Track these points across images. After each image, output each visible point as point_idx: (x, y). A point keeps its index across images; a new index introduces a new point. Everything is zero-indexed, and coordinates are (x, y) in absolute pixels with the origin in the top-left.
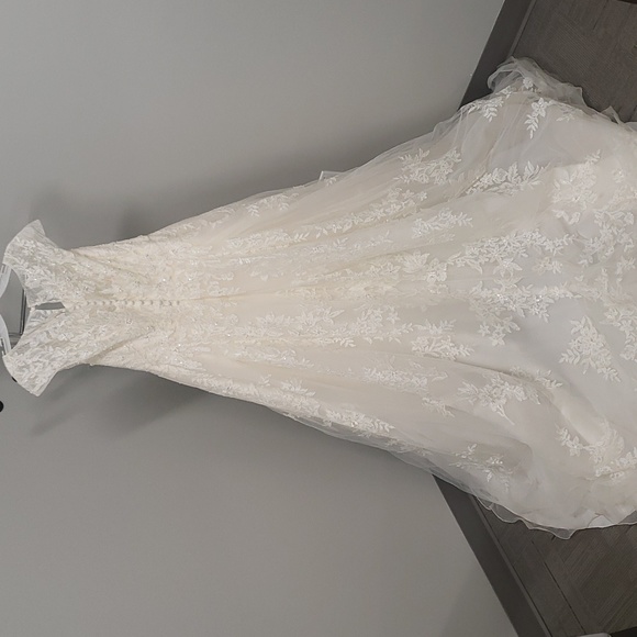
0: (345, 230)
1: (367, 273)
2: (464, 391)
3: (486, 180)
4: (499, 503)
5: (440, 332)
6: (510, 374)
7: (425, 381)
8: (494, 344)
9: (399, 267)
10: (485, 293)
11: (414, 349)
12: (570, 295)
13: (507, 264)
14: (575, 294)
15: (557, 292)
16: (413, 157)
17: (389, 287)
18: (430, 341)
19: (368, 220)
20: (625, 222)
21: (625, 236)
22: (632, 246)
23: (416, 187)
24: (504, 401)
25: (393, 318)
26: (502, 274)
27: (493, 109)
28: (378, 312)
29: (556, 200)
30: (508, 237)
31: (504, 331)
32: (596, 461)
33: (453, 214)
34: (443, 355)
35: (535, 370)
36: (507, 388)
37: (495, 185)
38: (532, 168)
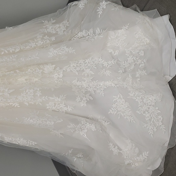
0: (16, 51)
1: (27, 72)
2: (69, 127)
3: (80, 34)
4: (79, 170)
5: (60, 100)
6: (88, 118)
7: (53, 123)
8: (82, 105)
9: (42, 70)
10: (78, 83)
11: (48, 108)
12: (113, 85)
13: (88, 71)
14: (116, 85)
15: (108, 83)
16: (48, 21)
17: (37, 79)
18: (55, 104)
19: (28, 47)
20: (139, 55)
21: (140, 61)
22: (143, 65)
23: (50, 35)
24: (86, 131)
25: (39, 94)
26: (86, 75)
27: (83, 4)
28: (32, 91)
29: (109, 45)
30: (88, 60)
31: (86, 100)
32: (125, 157)
33: (67, 47)
34: (60, 110)
35: (98, 117)
36: (88, 125)
37: (84, 37)
38: (99, 31)
